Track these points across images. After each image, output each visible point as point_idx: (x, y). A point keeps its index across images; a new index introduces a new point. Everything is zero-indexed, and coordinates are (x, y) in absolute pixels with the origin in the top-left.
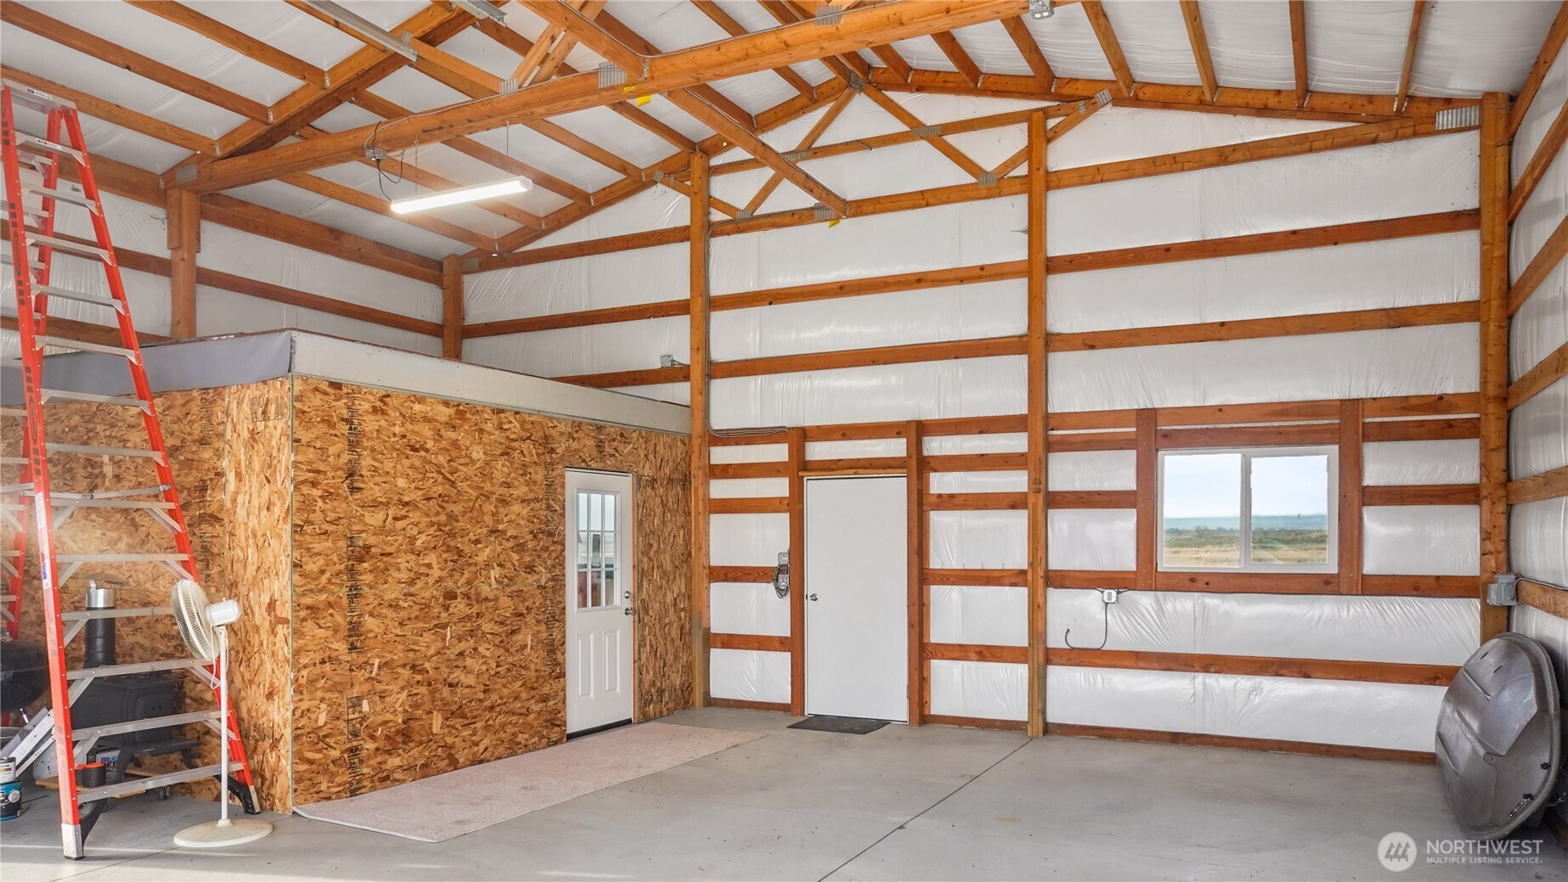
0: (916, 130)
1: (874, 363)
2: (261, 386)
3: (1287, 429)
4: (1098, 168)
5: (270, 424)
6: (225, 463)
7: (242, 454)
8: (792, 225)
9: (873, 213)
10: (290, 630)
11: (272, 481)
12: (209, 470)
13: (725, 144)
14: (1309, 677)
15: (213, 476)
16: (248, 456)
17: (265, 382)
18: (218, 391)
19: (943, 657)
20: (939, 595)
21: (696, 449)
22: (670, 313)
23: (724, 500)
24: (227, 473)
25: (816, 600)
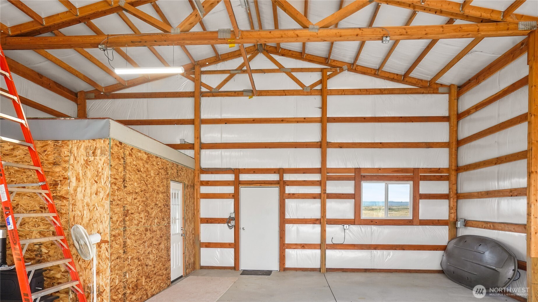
0: (281, 69)
1: (266, 147)
2: (91, 141)
3: (399, 176)
4: (343, 90)
5: (98, 158)
6: (69, 174)
7: (80, 170)
8: (234, 96)
9: (266, 96)
10: (109, 245)
11: (98, 182)
12: (59, 176)
13: (207, 63)
14: (404, 250)
15: (62, 179)
16: (84, 171)
17: (94, 140)
18: (65, 142)
19: (290, 248)
20: (288, 227)
21: (197, 175)
22: (184, 123)
23: (207, 194)
24: (71, 178)
25: (244, 230)
